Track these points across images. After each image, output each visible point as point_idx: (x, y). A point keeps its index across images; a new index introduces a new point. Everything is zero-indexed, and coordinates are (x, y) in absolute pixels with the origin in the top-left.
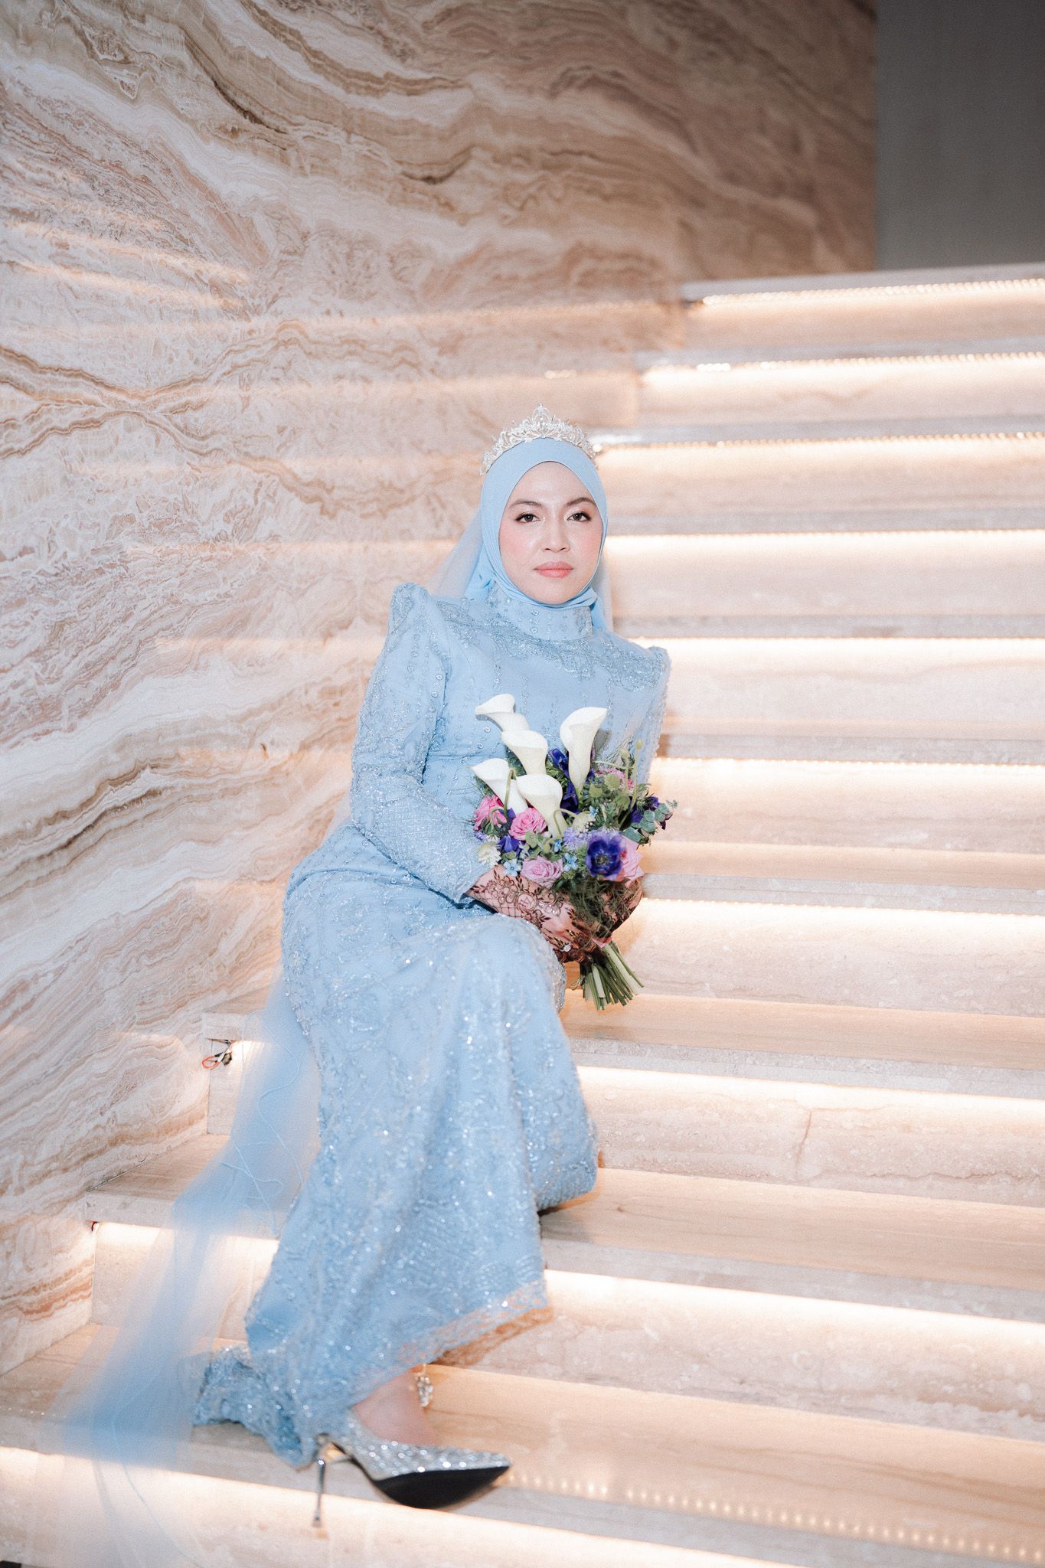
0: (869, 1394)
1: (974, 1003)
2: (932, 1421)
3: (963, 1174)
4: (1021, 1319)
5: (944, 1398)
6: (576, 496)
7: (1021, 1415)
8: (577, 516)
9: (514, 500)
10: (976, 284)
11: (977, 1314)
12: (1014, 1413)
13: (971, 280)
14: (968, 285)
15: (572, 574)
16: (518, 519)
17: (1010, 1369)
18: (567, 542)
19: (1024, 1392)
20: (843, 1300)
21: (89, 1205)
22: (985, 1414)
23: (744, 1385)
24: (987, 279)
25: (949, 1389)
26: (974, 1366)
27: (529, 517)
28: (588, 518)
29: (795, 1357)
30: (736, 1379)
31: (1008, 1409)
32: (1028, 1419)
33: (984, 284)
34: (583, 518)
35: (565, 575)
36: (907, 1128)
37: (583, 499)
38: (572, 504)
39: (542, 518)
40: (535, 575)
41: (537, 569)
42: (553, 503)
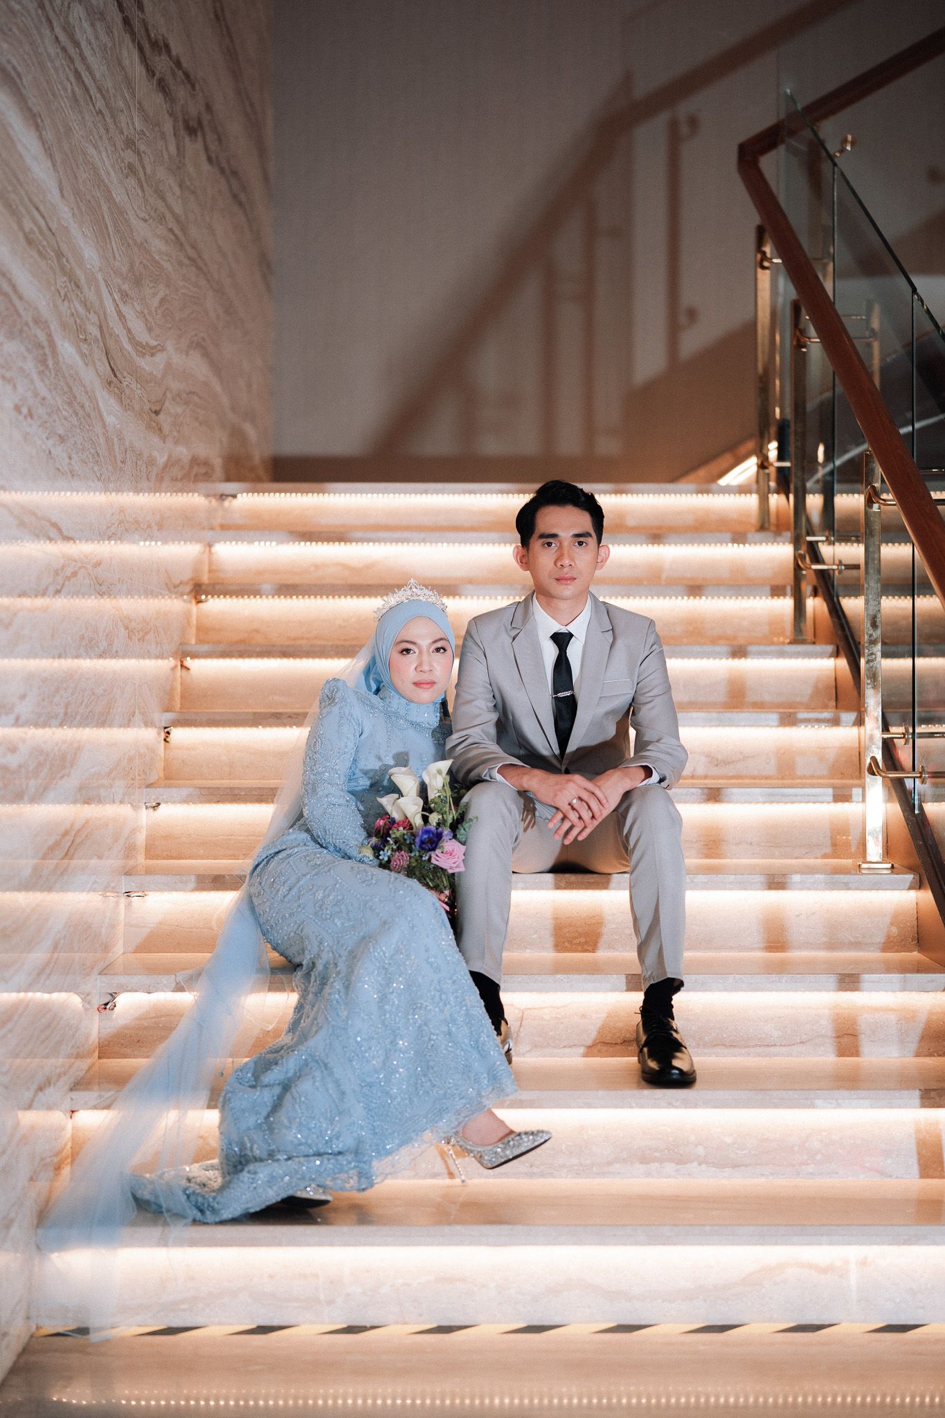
0: (609, 1163)
1: (586, 947)
2: (648, 1175)
3: (619, 1041)
4: (701, 1107)
5: (654, 1160)
6: (438, 637)
7: (700, 1164)
8: (438, 650)
9: (398, 640)
10: (429, 495)
11: (676, 1107)
12: (695, 1164)
13: (426, 492)
14: (424, 495)
15: (436, 687)
16: (402, 652)
17: (692, 1138)
18: (432, 666)
19: (701, 1151)
20: (596, 1107)
21: (72, 1099)
22: (679, 1167)
23: (534, 1168)
24: (437, 492)
25: (657, 1154)
26: (671, 1139)
27: (408, 651)
28: (445, 650)
29: (563, 1147)
30: (527, 1165)
31: (692, 1161)
32: (704, 1167)
33: (435, 495)
34: (442, 651)
35: (432, 686)
36: (583, 1016)
37: (441, 639)
38: (435, 642)
39: (417, 651)
40: (413, 687)
41: (414, 684)
42: (425, 643)
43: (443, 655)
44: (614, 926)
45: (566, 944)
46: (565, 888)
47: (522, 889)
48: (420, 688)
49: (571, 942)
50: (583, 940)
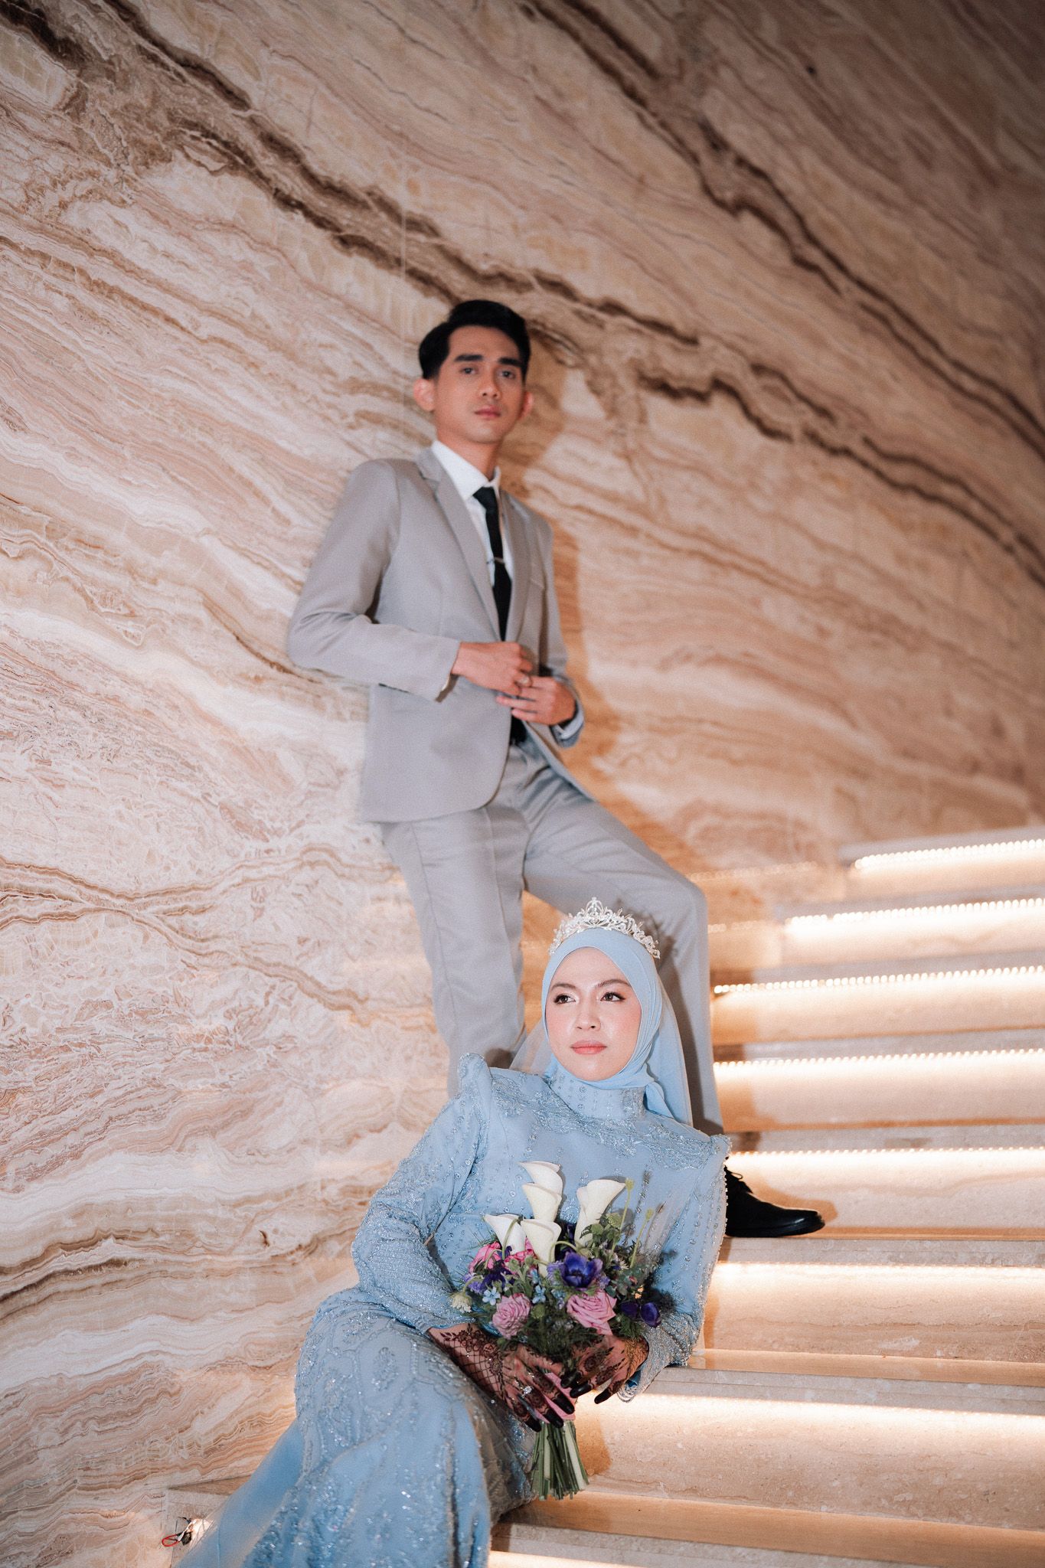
9: (550, 983)
15: (606, 1052)
16: (556, 1000)
18: (600, 1021)
27: (564, 998)
28: (621, 999)
34: (615, 999)
35: (598, 1051)
37: (614, 981)
38: (603, 984)
39: (577, 998)
40: (572, 1053)
41: (573, 1047)
42: (588, 986)
43: (618, 1004)
44: (960, 1476)
45: (884, 1502)
46: (876, 1404)
47: (813, 1401)
48: (579, 1053)
49: (890, 1499)
50: (909, 1497)
